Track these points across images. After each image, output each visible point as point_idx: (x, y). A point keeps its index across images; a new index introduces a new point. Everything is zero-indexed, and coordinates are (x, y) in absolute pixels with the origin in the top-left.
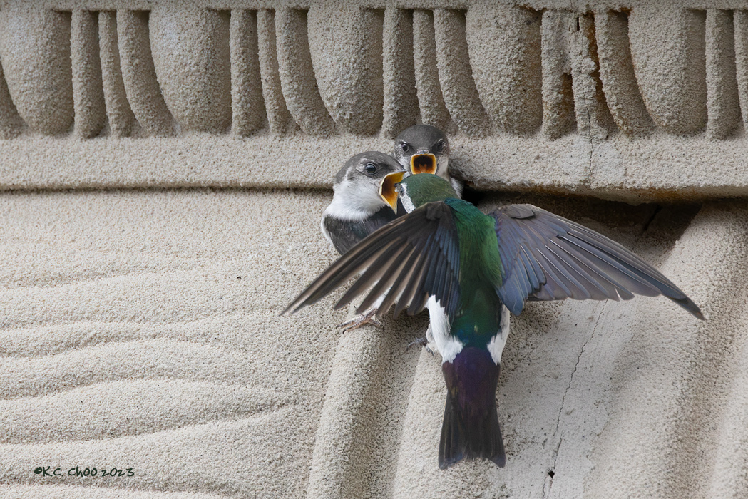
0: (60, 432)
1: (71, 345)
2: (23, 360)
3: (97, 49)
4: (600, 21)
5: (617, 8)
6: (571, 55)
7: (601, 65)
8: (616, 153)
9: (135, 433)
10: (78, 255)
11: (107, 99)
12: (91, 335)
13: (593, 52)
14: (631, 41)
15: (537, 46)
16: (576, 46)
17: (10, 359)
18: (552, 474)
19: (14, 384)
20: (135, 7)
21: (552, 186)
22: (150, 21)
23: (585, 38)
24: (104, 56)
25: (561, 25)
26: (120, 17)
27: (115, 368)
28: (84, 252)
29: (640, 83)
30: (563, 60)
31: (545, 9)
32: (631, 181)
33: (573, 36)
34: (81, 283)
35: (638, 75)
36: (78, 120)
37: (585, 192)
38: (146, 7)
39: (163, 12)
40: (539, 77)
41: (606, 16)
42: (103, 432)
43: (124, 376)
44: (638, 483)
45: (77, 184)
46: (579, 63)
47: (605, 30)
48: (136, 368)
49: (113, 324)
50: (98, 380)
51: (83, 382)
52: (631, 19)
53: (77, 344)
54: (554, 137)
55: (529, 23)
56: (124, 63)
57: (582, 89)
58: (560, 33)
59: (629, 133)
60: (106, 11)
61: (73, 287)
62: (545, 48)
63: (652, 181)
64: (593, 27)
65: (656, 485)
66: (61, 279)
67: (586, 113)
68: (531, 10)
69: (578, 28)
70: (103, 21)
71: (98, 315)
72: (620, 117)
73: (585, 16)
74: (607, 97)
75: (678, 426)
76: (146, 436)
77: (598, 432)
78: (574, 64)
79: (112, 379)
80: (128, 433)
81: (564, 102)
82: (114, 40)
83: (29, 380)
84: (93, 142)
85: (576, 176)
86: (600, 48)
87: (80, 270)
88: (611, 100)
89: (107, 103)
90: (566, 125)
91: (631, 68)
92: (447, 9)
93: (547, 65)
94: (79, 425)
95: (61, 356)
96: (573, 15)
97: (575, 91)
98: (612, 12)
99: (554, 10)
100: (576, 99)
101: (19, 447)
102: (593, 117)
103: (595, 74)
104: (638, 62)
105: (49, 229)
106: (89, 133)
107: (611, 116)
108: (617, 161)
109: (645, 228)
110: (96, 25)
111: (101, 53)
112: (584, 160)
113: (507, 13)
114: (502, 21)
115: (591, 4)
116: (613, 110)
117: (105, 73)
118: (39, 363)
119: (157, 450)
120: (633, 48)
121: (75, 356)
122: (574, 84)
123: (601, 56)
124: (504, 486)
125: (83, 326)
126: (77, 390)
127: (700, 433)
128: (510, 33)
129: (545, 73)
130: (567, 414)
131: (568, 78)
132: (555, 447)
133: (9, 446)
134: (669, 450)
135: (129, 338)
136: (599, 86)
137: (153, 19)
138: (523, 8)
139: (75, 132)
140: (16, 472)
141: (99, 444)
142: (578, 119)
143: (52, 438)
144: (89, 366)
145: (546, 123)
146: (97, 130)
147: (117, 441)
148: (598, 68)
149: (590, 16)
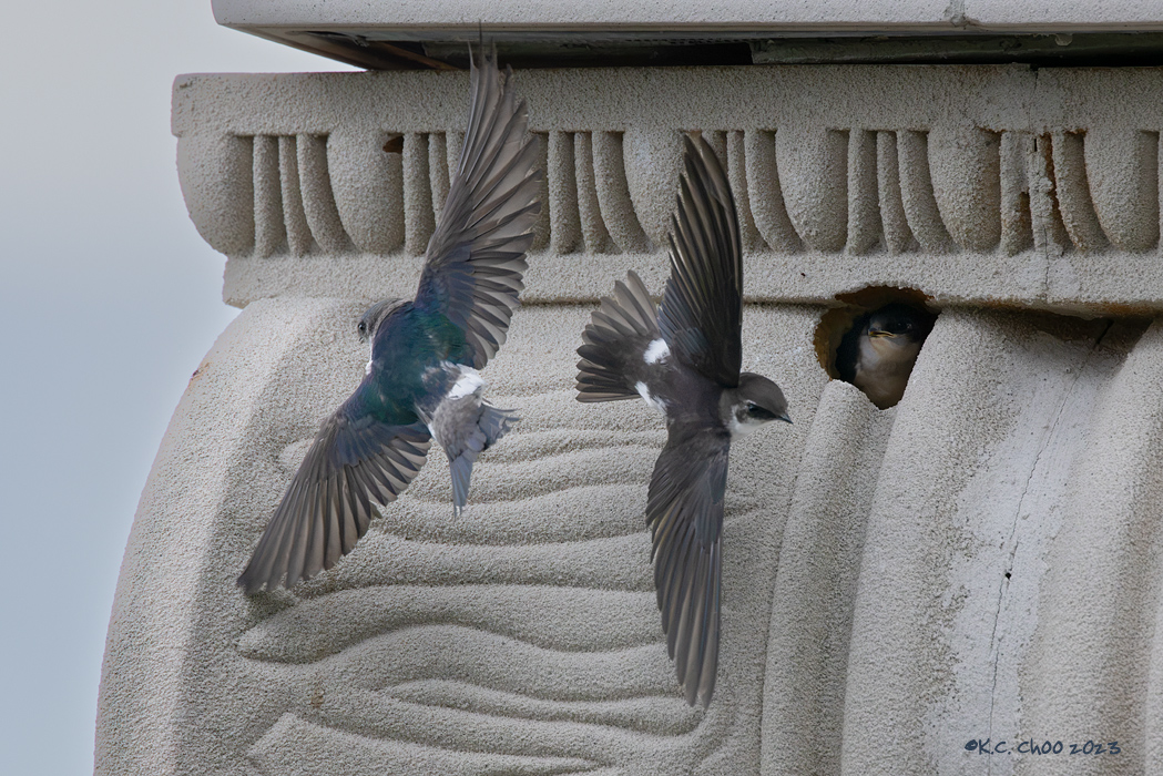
0: (536, 535)
1: (548, 451)
2: (501, 466)
3: (573, 169)
4: (1057, 142)
5: (1073, 130)
6: (1029, 175)
7: (1058, 184)
8: (1072, 269)
9: (609, 535)
10: (554, 365)
11: (583, 217)
12: (567, 441)
13: (1050, 173)
14: (1087, 162)
15: (996, 167)
16: (1034, 165)
17: (489, 464)
18: (1008, 576)
19: (493, 488)
20: (610, 129)
21: (1010, 300)
22: (624, 142)
23: (1043, 159)
24: (580, 175)
25: (1019, 146)
26: (595, 138)
27: (589, 473)
28: (559, 363)
29: (1095, 202)
30: (1021, 179)
31: (1003, 131)
32: (1085, 295)
33: (1031, 157)
34: (556, 392)
35: (1094, 194)
36: (554, 236)
37: (1041, 307)
38: (620, 129)
39: (637, 133)
40: (998, 196)
41: (1063, 138)
42: (578, 534)
43: (597, 481)
44: (1091, 584)
45: (553, 298)
46: (1036, 182)
47: (1062, 150)
48: (610, 473)
49: (588, 431)
50: (573, 485)
51: (559, 487)
52: (1086, 140)
53: (553, 450)
54: (1013, 253)
55: (988, 144)
56: (599, 182)
57: (1040, 206)
58: (1018, 154)
59: (1085, 250)
60: (582, 132)
61: (549, 395)
62: (1003, 168)
63: (1106, 295)
64: (1049, 149)
65: (1109, 586)
66: (537, 388)
67: (1044, 230)
68: (992, 132)
69: (1036, 150)
70: (578, 141)
71: (573, 423)
72: (1076, 234)
73: (1042, 137)
74: (1063, 215)
75: (1130, 530)
76: (619, 538)
77: (1053, 536)
78: (1032, 184)
79: (587, 483)
80: (602, 535)
81: (1021, 219)
82: (590, 160)
83: (507, 485)
84: (568, 257)
85: (1033, 290)
86: (1057, 168)
87: (555, 380)
88: (1067, 218)
89: (582, 220)
90: (1024, 242)
91: (1087, 188)
92: (909, 131)
93: (1005, 184)
94: (555, 528)
95: (538, 461)
96: (1031, 136)
97: (1032, 210)
98: (1068, 133)
99: (1013, 132)
100: (1033, 218)
101: (497, 549)
102: (1050, 233)
103: (1052, 193)
104: (1093, 181)
105: (526, 340)
106: (564, 250)
107: (1067, 233)
108: (1072, 276)
109: (1098, 342)
110: (573, 146)
111: (577, 172)
112: (1040, 276)
113: (968, 134)
114: (962, 142)
115: (1049, 125)
116: (1069, 227)
117: (580, 192)
118: (515, 468)
119: (630, 551)
120: (1088, 168)
121: (551, 462)
122: (1032, 203)
123: (1058, 175)
124: (963, 587)
125: (559, 433)
126: (553, 495)
127: (1152, 536)
128: (970, 153)
129: (1003, 192)
130: (1024, 518)
131: (1025, 197)
132: (1012, 549)
133: (488, 548)
134: (1122, 552)
135: (603, 445)
136: (1056, 204)
137: (627, 140)
138: (982, 130)
139: (551, 249)
140: (494, 572)
141: (574, 546)
142: (1035, 236)
143: (529, 541)
144: (564, 472)
145: (1004, 240)
146: (573, 246)
147: (591, 543)
148: (1055, 187)
149: (1047, 137)
